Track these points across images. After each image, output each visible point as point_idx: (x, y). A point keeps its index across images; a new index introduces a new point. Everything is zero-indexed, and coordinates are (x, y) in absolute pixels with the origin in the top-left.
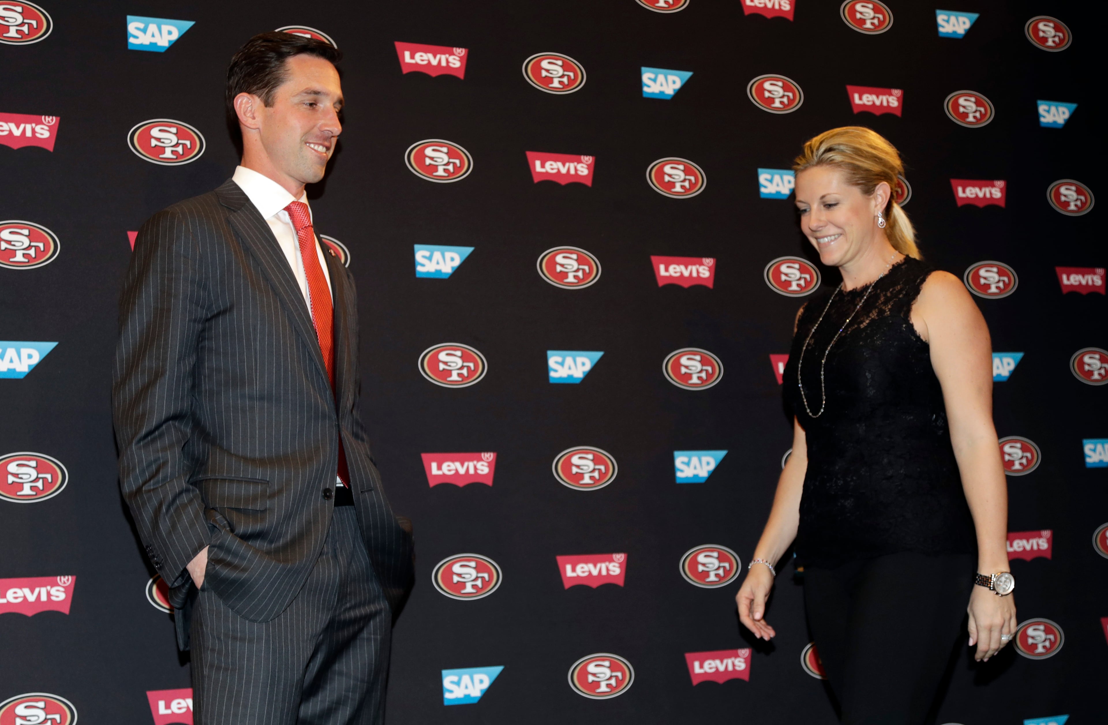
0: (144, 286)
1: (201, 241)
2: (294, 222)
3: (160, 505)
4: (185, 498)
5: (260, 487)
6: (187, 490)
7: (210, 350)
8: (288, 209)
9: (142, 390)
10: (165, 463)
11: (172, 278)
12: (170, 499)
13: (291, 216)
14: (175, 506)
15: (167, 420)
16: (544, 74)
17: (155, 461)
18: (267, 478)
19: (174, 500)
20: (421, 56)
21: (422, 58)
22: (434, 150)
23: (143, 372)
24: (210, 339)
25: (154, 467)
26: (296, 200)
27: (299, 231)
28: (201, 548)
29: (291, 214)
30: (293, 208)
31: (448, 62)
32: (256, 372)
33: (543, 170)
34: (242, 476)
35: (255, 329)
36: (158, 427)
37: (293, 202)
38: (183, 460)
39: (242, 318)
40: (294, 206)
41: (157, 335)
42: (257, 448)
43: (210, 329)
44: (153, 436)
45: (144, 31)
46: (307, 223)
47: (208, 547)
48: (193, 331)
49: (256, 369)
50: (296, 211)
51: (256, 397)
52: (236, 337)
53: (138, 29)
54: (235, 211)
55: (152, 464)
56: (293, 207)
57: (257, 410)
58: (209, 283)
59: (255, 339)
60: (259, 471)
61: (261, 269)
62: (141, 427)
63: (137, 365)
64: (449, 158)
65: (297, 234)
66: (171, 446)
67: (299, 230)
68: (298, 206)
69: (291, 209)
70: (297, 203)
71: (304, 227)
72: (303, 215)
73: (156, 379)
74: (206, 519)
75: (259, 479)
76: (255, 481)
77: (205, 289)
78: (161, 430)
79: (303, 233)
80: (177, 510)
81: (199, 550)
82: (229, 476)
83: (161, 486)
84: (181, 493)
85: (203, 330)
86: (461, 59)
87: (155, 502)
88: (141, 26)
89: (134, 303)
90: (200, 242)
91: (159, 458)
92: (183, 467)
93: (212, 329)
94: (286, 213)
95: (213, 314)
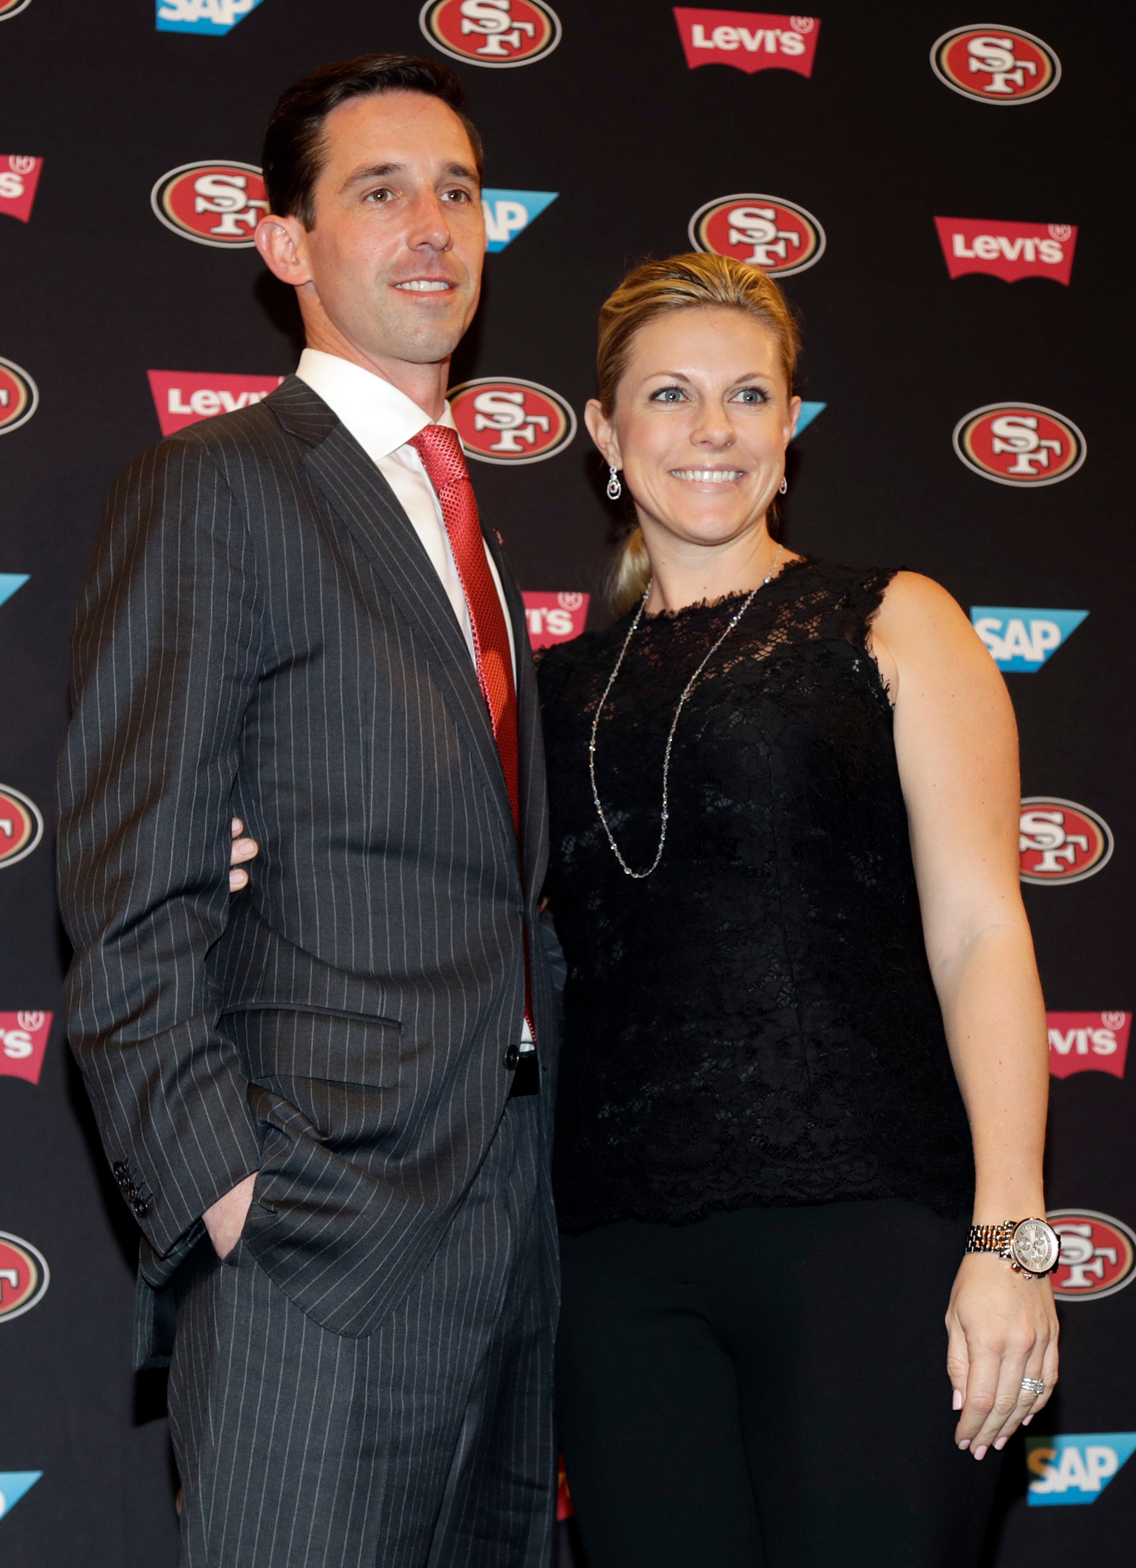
0: (129, 603)
1: (250, 507)
2: (430, 471)
3: (155, 1077)
4: (207, 1065)
5: (383, 1034)
6: (214, 1047)
7: (268, 743)
8: (417, 442)
9: (123, 828)
10: (167, 985)
11: (192, 586)
12: (175, 1065)
13: (424, 455)
14: (186, 1080)
15: (175, 893)
16: (974, 65)
17: (147, 980)
18: (398, 1015)
19: (185, 1066)
20: (726, 34)
21: (728, 38)
23: (127, 787)
24: (267, 718)
25: (143, 994)
26: (433, 423)
27: (442, 491)
28: (238, 1177)
29: (424, 453)
30: (429, 441)
32: (367, 793)
33: (969, 254)
34: (347, 1007)
35: (366, 701)
36: (156, 906)
37: (429, 428)
38: (207, 979)
39: (339, 675)
40: (431, 436)
41: (158, 709)
42: (371, 956)
43: (268, 697)
44: (143, 926)
46: (460, 472)
47: (255, 1175)
48: (235, 702)
49: (367, 786)
50: (435, 446)
51: (366, 847)
52: (324, 716)
54: (313, 447)
55: (139, 988)
56: (429, 439)
57: (367, 875)
58: (268, 599)
59: (366, 721)
60: (383, 1000)
61: (374, 570)
62: (120, 905)
63: (115, 774)
64: (778, 230)
65: (438, 497)
66: (182, 950)
67: (443, 489)
68: (440, 435)
69: (424, 441)
70: (437, 430)
71: (453, 481)
72: (450, 456)
73: (153, 801)
74: (253, 1115)
75: (380, 1018)
76: (373, 1021)
77: (257, 611)
78: (161, 911)
79: (451, 494)
80: (190, 1092)
81: (233, 1181)
82: (319, 1007)
83: (160, 1034)
84: (199, 1053)
85: (253, 700)
86: (806, 39)
87: (144, 1070)
89: (107, 639)
90: (248, 510)
91: (155, 975)
92: (206, 994)
93: (273, 697)
94: (413, 451)
95: (272, 665)
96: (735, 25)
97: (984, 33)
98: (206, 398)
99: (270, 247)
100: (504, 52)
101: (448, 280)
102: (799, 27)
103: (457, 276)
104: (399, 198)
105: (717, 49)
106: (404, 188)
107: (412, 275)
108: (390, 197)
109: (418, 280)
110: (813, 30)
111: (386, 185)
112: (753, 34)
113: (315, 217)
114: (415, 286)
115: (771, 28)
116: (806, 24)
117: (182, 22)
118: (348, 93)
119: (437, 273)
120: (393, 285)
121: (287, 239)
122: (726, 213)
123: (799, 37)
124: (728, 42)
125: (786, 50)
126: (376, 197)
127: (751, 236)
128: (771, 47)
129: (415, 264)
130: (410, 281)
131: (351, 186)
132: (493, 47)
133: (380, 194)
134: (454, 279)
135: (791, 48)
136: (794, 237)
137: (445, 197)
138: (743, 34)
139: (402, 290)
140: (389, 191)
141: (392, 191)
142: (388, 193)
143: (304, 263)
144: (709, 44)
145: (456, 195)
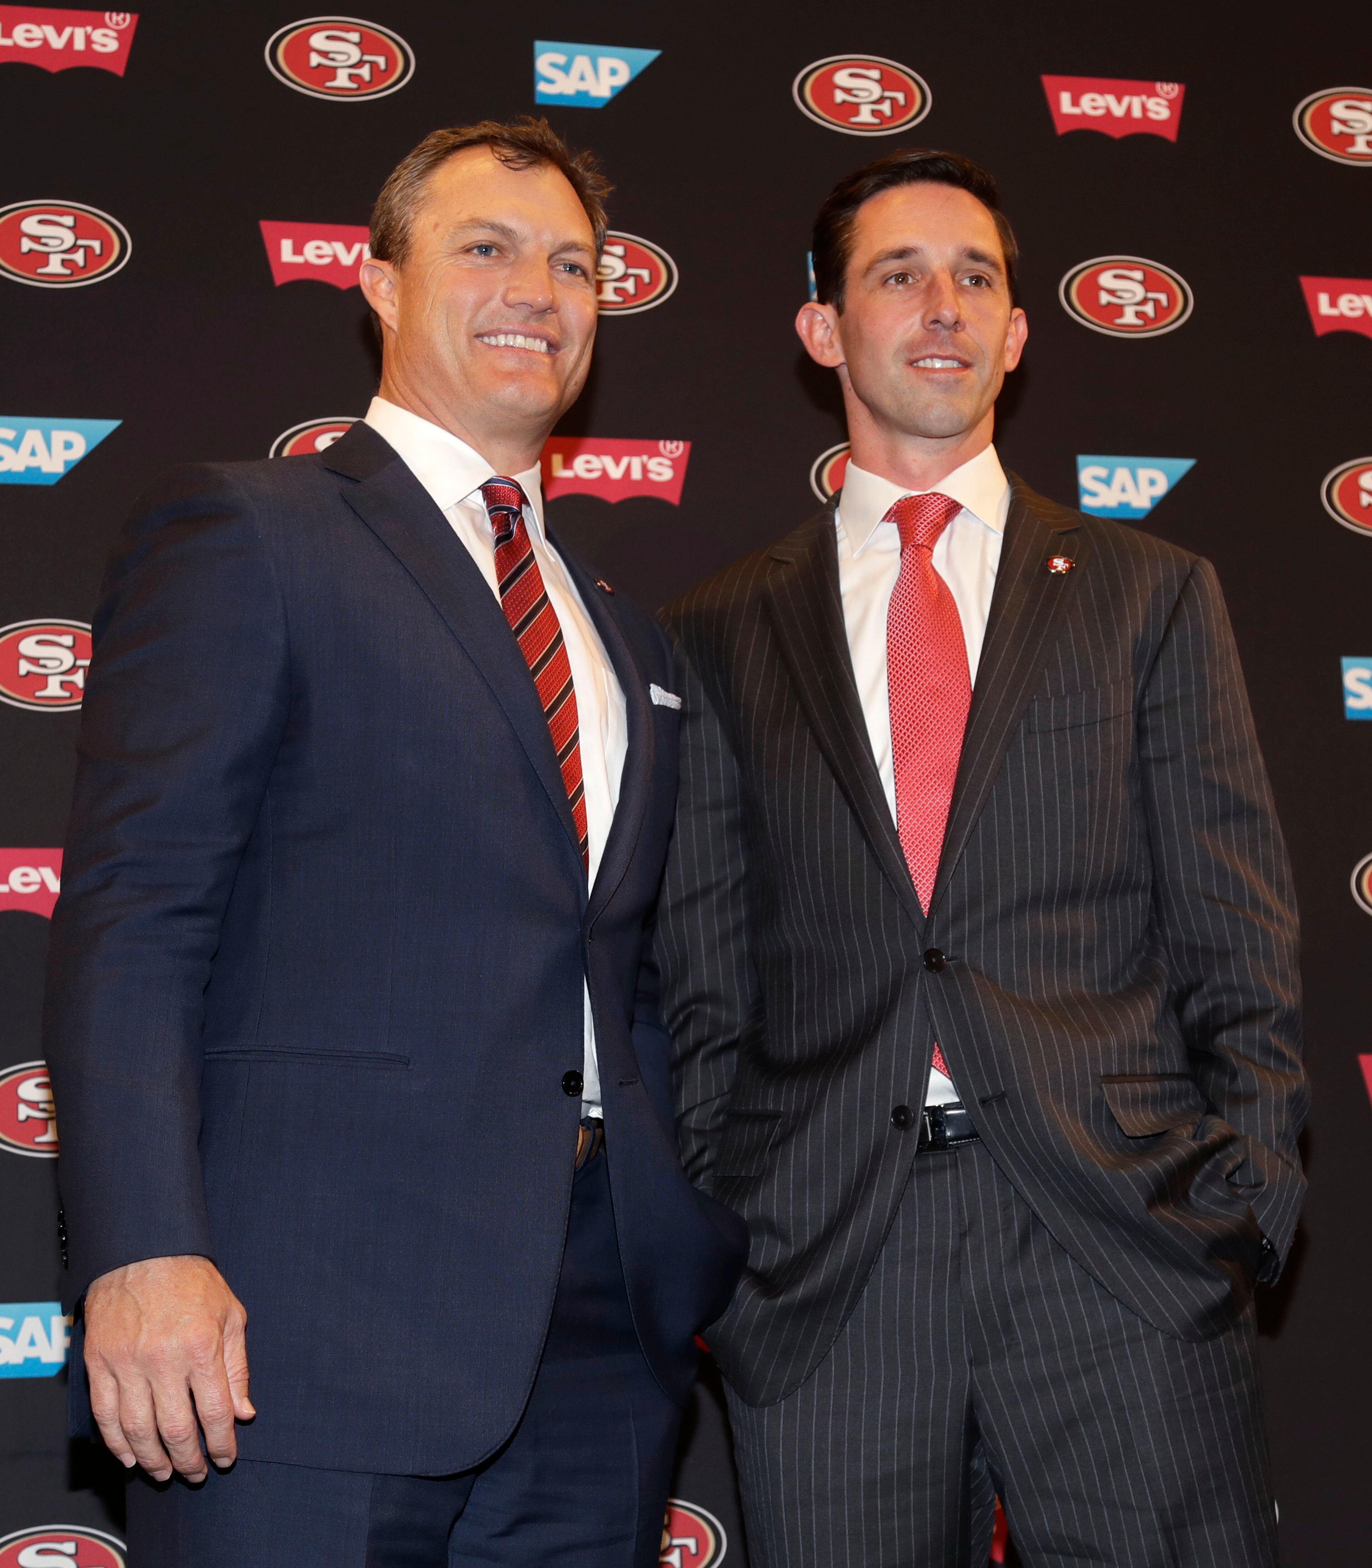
8: (893, 513)
16: (1337, 128)
20: (1093, 100)
21: (1095, 104)
22: (1116, 277)
31: (1144, 109)
33: (1334, 312)
45: (566, 69)
53: (554, 65)
64: (1147, 291)
86: (1171, 104)
88: (561, 59)
96: (1102, 92)
97: (1344, 96)
98: (588, 462)
99: (811, 332)
100: (876, 121)
101: (959, 358)
102: (1165, 93)
103: (970, 354)
104: (918, 281)
105: (1084, 116)
106: (923, 270)
107: (925, 353)
108: (910, 280)
109: (932, 357)
110: (1178, 96)
111: (906, 269)
112: (1119, 100)
113: (844, 302)
114: (928, 363)
115: (1137, 93)
116: (1171, 90)
117: (560, 96)
118: (880, 186)
119: (950, 351)
120: (911, 363)
121: (825, 325)
122: (1095, 275)
123: (1164, 103)
124: (1095, 108)
125: (1152, 115)
126: (897, 281)
127: (1120, 297)
128: (1137, 113)
129: (927, 342)
130: (924, 358)
131: (872, 270)
132: (865, 116)
133: (902, 278)
134: (967, 358)
135: (1157, 113)
136: (1163, 298)
137: (966, 282)
138: (1110, 100)
139: (918, 367)
140: (910, 275)
141: (913, 275)
142: (909, 277)
143: (838, 346)
144: (1076, 111)
145: (978, 280)
